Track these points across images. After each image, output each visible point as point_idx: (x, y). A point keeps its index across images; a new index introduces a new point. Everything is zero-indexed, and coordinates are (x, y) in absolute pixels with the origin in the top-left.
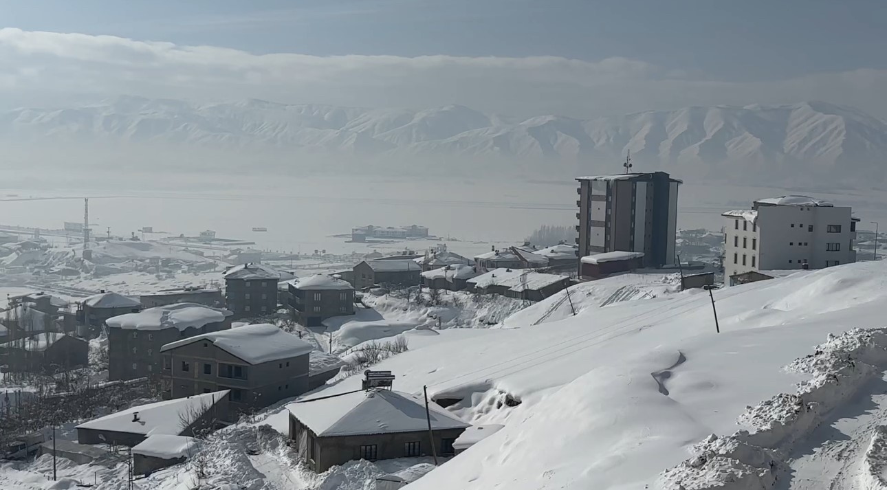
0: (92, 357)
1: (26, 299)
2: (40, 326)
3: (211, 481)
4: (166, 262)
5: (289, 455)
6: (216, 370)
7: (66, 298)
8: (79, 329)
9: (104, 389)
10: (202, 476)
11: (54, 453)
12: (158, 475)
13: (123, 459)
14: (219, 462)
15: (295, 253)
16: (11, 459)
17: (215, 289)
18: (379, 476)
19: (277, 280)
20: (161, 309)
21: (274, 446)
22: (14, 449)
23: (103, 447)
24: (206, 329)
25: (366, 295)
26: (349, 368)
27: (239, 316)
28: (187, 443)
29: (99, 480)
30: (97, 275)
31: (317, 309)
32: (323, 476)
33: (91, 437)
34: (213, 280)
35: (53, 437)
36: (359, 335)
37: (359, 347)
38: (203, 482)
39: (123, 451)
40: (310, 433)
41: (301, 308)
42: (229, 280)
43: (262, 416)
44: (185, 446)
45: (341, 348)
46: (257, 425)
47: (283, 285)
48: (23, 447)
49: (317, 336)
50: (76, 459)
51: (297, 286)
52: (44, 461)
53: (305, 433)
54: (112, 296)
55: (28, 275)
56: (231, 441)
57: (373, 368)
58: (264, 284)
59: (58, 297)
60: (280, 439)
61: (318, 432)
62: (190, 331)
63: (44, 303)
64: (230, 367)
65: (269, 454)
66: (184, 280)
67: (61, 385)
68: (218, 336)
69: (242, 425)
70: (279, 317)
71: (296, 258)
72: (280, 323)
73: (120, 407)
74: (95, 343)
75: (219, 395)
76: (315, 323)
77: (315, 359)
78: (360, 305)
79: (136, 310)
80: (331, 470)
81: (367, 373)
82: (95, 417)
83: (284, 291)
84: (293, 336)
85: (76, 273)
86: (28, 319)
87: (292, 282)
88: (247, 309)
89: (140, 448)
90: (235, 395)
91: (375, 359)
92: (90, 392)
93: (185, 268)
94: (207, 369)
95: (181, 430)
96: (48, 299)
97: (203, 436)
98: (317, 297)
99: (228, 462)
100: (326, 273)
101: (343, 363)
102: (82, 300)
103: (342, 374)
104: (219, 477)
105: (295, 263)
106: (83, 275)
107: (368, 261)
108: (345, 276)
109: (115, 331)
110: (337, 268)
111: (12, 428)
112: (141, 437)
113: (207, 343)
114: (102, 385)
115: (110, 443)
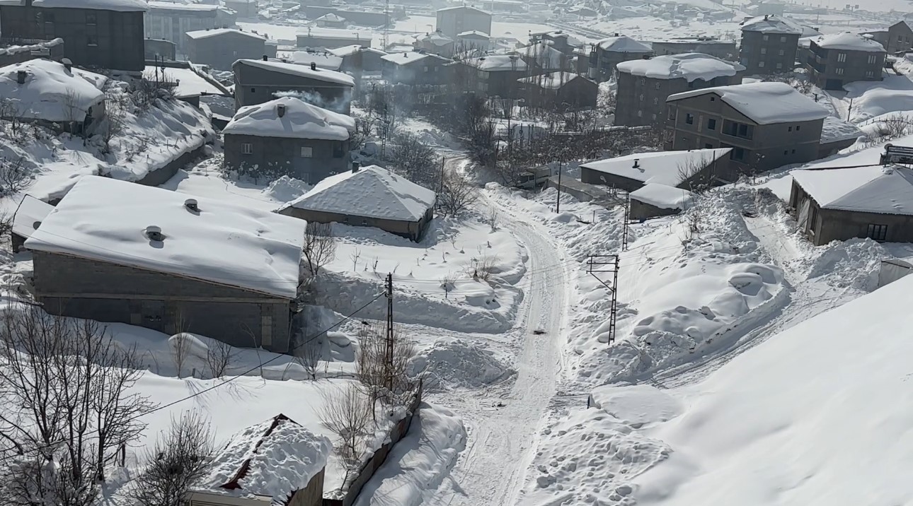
0: (601, 100)
1: (545, 36)
2: (556, 65)
3: (703, 237)
4: (682, 8)
5: (787, 223)
6: (720, 126)
7: (581, 39)
8: (591, 71)
9: (609, 133)
10: (694, 230)
11: (559, 188)
12: (653, 222)
13: (620, 202)
14: (713, 219)
15: (823, 7)
16: (520, 188)
17: (730, 41)
18: (885, 258)
19: (799, 35)
20: (672, 58)
21: (772, 212)
22: (524, 179)
23: (603, 189)
24: (715, 82)
25: (900, 60)
26: (868, 139)
27: (752, 71)
28: (682, 196)
29: (597, 219)
30: (613, 18)
31: (840, 71)
32: (822, 249)
33: (593, 177)
34: (728, 32)
35: (559, 173)
36: (884, 105)
37: (883, 117)
38: (695, 236)
39: (621, 194)
40: (813, 203)
41: (821, 68)
42: (745, 32)
43: (763, 179)
44: (681, 199)
45: (861, 116)
46: (757, 188)
47: (805, 42)
48: (532, 178)
49: (835, 100)
50: (578, 196)
51: (820, 44)
52: (548, 194)
53: (808, 203)
54: (625, 40)
55: (549, 13)
56: (728, 200)
57: (895, 143)
58: (783, 39)
59: (575, 37)
60: (779, 205)
61: (822, 203)
62: (699, 83)
63: (561, 42)
64: (735, 124)
65: (765, 219)
66: (698, 28)
67: (570, 124)
68: (726, 91)
69: (741, 185)
70: (795, 76)
71: (824, 12)
72: (796, 83)
73: (622, 152)
74: (604, 87)
75: (720, 152)
76: (835, 86)
77: (831, 127)
78: (890, 71)
79: (647, 56)
80: (831, 244)
81: (888, 147)
82: (598, 158)
83: (805, 49)
84: (809, 98)
85: (593, 14)
86: (546, 57)
87: (815, 39)
88: (762, 65)
89: (637, 194)
90: (736, 154)
91: (900, 133)
92: (596, 134)
93: (701, 16)
94: (712, 124)
95: (678, 182)
96: (564, 39)
97: (700, 191)
98: (842, 58)
99: (722, 220)
100: (857, 31)
101: (861, 133)
102: (596, 42)
103: (857, 145)
104: (712, 233)
105: (822, 18)
106: (600, 16)
107: (907, 21)
108: (877, 36)
109: (625, 77)
110: (871, 26)
111: (524, 159)
112: (640, 184)
113: (715, 97)
114: (607, 128)
115: (610, 185)
